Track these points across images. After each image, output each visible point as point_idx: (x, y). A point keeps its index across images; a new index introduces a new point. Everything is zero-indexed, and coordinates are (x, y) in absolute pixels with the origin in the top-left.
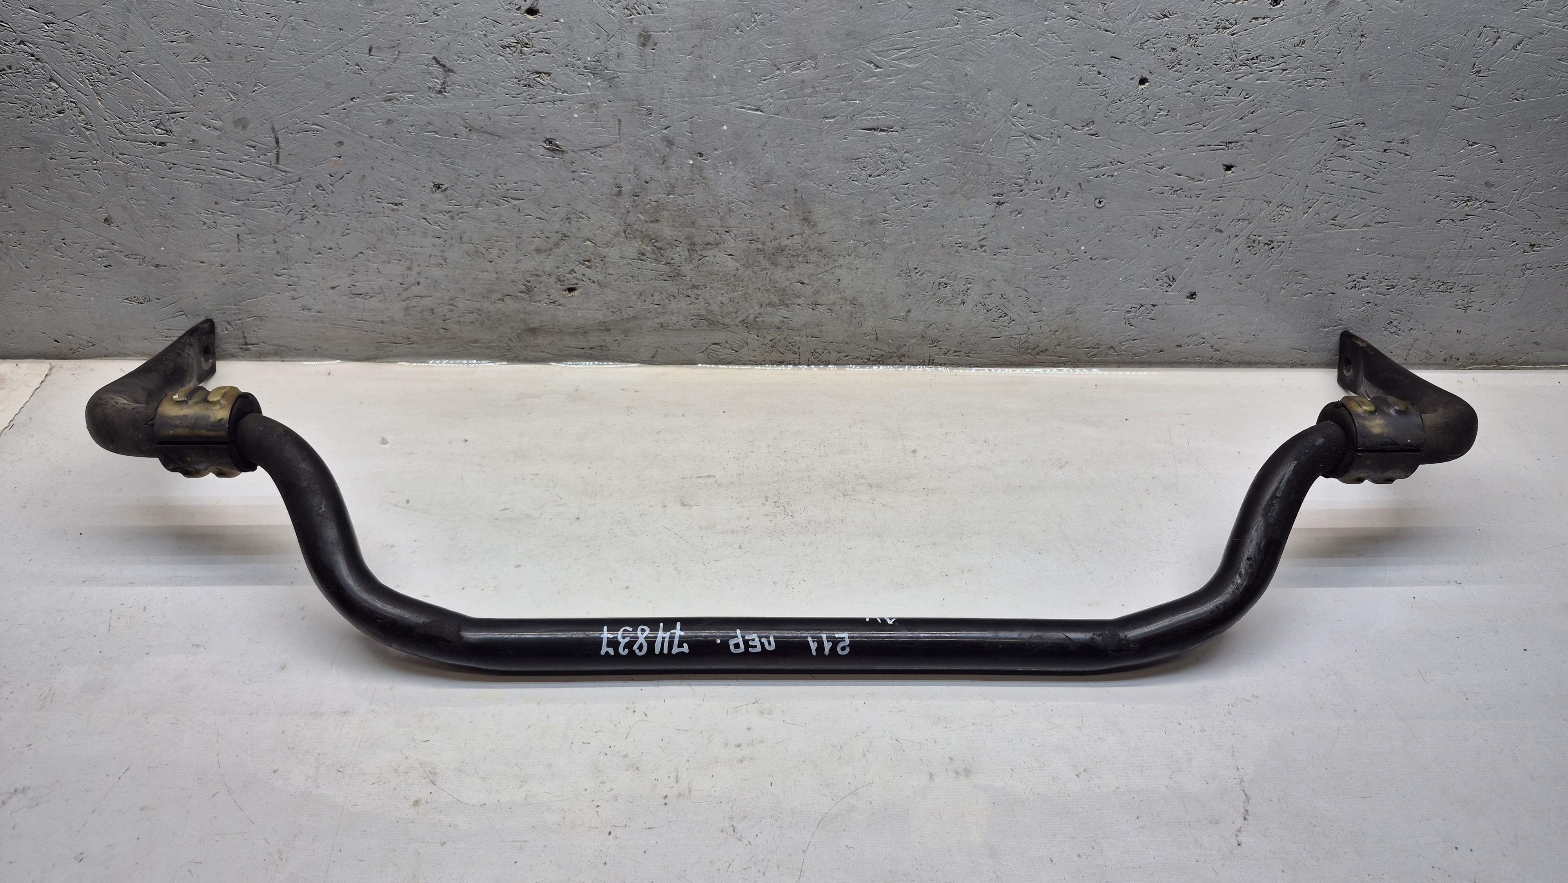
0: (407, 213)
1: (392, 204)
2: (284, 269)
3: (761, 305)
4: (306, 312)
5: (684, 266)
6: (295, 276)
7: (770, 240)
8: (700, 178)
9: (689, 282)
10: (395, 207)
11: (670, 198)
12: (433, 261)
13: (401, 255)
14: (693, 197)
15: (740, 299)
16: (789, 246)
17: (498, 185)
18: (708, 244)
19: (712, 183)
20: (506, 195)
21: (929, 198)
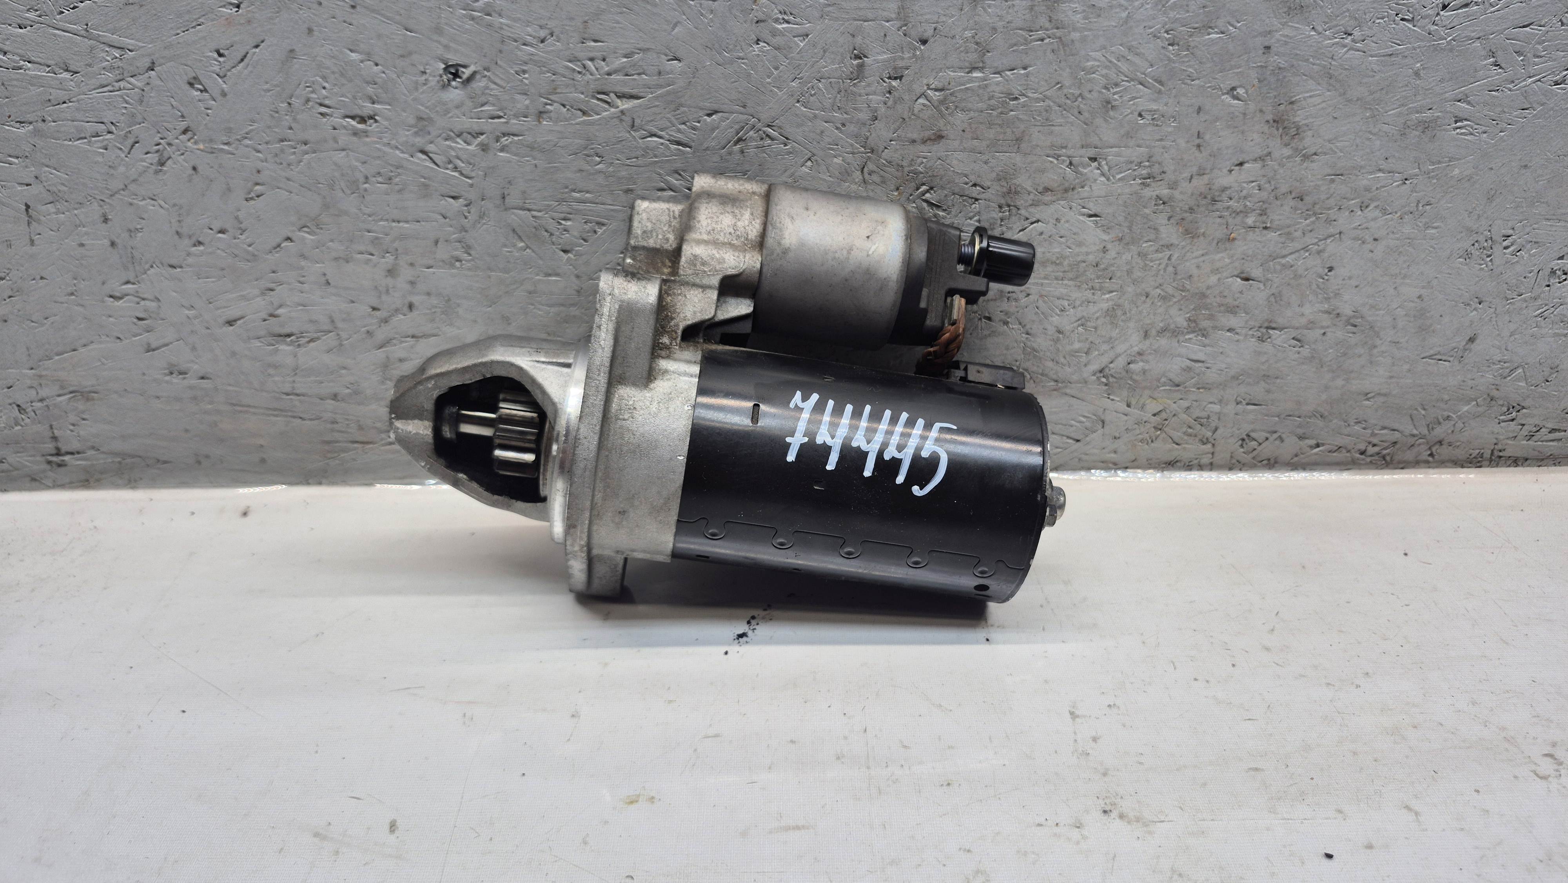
0: (385, 140)
1: (353, 118)
2: (128, 282)
3: (1146, 332)
4: (176, 379)
6: (150, 297)
8: (1047, 25)
10: (361, 126)
11: (971, 80)
12: (443, 253)
13: (375, 241)
14: (1027, 75)
15: (1099, 322)
16: (1230, 188)
17: (590, 63)
18: (1047, 189)
19: (1076, 35)
20: (607, 88)
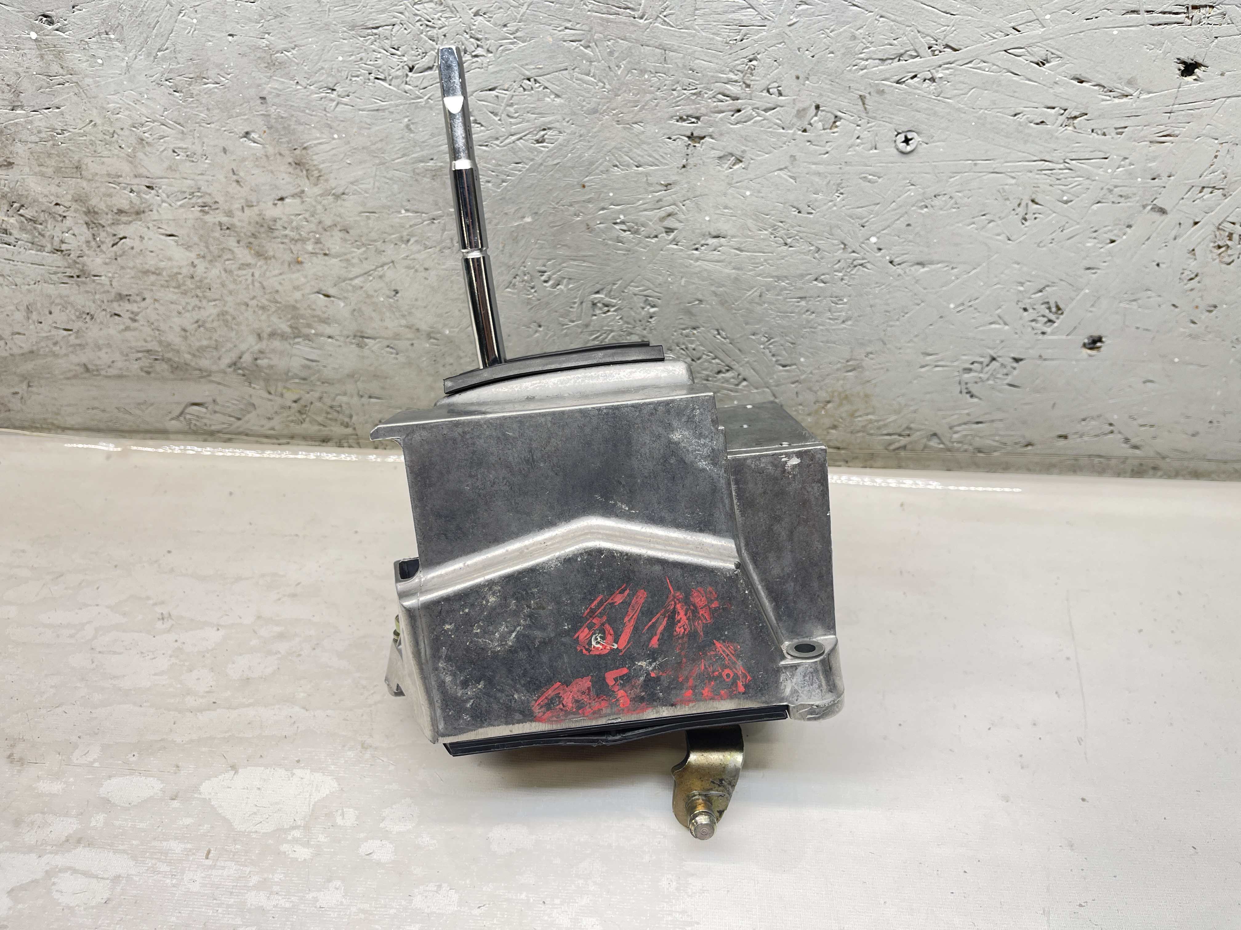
5: (88, 256)
7: (239, 206)
9: (108, 287)
21: (545, 123)
